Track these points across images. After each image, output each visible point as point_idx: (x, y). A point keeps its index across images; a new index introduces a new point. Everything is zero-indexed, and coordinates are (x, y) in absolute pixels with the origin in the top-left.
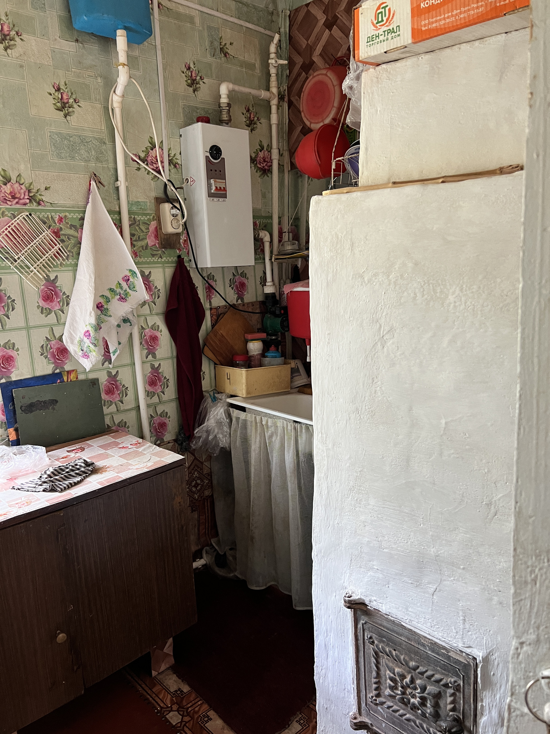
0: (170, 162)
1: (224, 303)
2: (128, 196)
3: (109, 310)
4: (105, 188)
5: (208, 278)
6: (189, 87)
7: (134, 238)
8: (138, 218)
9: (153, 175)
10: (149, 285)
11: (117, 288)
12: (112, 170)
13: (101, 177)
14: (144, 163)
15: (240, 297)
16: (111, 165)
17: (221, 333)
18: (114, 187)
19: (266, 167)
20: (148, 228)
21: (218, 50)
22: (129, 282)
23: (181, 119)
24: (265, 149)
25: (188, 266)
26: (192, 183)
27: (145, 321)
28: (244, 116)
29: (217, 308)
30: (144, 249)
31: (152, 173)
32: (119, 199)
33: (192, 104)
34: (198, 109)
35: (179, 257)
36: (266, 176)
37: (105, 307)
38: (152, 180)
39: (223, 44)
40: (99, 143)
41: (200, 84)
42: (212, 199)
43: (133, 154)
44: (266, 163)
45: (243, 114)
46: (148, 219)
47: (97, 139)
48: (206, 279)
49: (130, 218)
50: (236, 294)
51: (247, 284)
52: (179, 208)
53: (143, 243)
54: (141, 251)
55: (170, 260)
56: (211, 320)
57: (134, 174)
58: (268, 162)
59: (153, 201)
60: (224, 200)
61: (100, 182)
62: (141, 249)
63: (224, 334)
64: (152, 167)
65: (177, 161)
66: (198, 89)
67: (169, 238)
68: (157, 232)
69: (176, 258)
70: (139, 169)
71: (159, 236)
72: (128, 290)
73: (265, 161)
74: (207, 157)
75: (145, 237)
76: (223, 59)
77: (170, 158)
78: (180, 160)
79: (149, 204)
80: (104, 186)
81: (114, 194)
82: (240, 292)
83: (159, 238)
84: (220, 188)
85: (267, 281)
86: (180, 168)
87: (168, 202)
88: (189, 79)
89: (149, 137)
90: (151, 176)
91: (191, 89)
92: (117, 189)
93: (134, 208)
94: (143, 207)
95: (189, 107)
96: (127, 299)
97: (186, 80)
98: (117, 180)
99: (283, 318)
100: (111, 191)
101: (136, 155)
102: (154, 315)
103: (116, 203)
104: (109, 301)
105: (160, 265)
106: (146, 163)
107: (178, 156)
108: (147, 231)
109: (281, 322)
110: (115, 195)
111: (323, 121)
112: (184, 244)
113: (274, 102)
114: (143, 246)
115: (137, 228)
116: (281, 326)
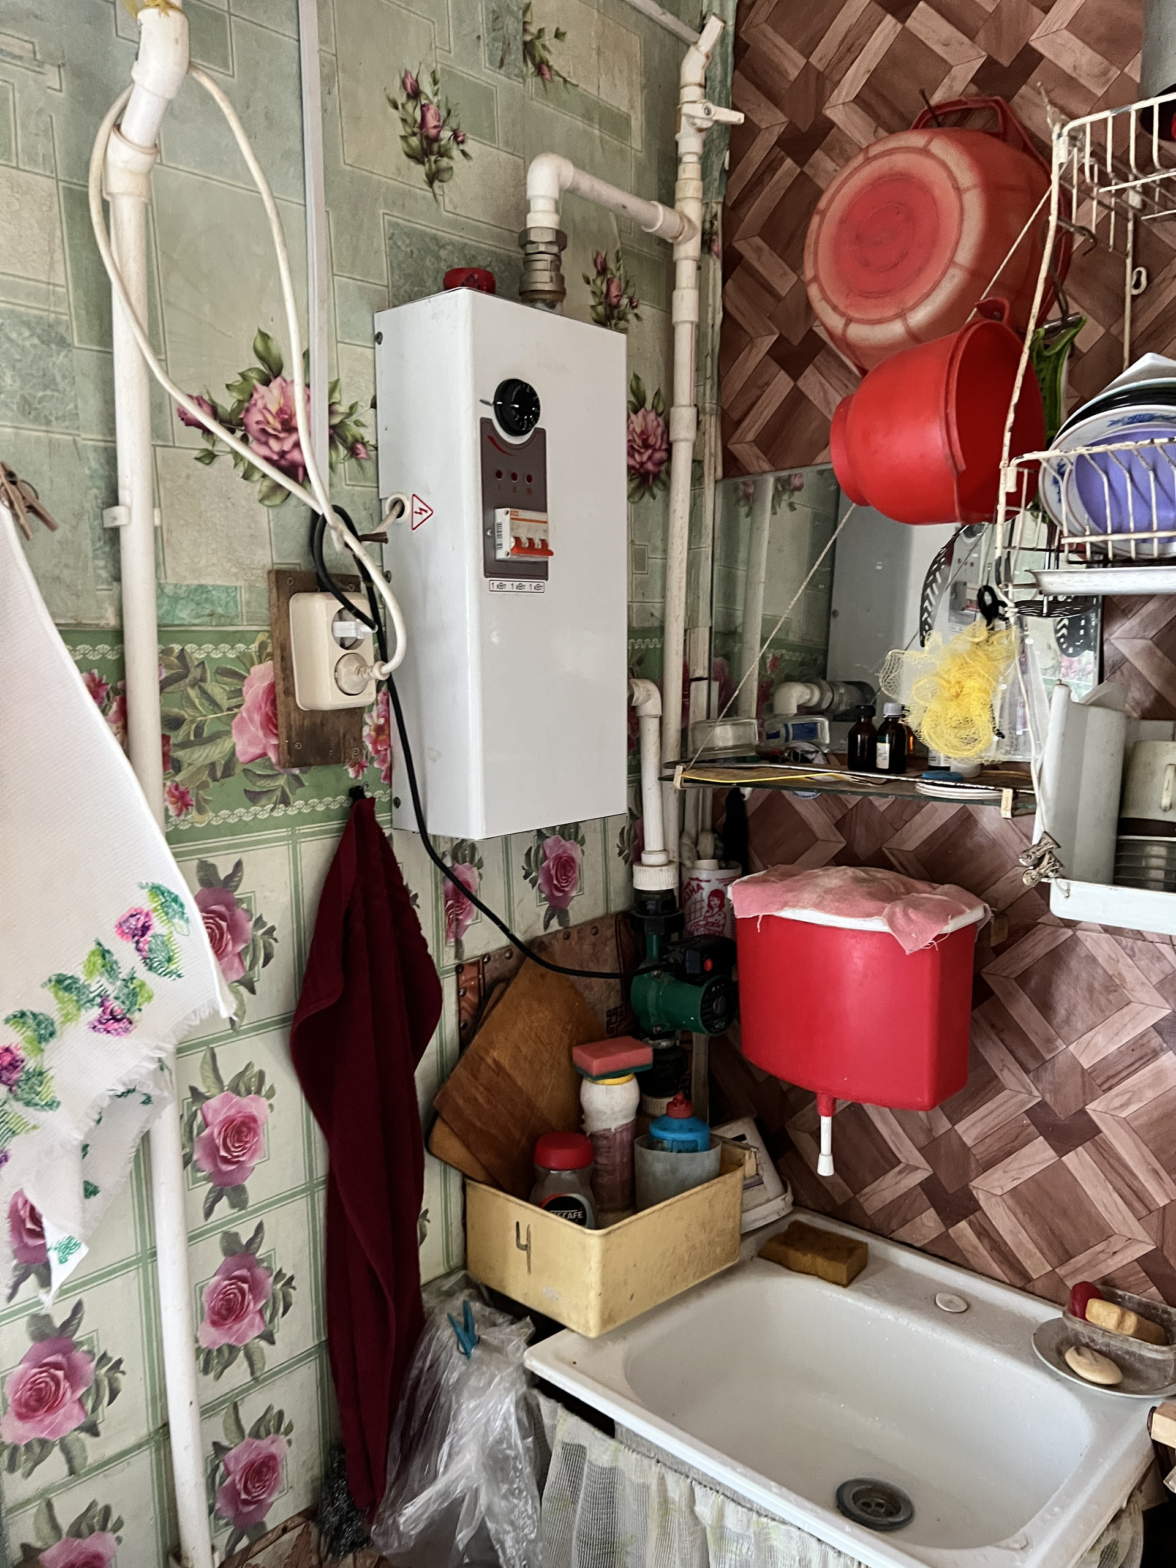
0: (336, 433)
1: (505, 941)
2: (159, 565)
3: (51, 1073)
4: (58, 534)
5: (455, 858)
6: (412, 164)
7: (177, 737)
8: (196, 653)
9: (267, 483)
10: (232, 915)
11: (90, 973)
12: (91, 455)
13: (42, 487)
14: (232, 431)
15: (557, 908)
16: (91, 438)
17: (494, 1060)
18: (98, 530)
19: (650, 466)
20: (239, 693)
21: (517, 47)
22: (148, 937)
23: (381, 276)
24: (648, 405)
25: (385, 822)
26: (418, 519)
27: (208, 1068)
28: (589, 288)
29: (481, 963)
30: (219, 774)
31: (264, 476)
32: (117, 578)
33: (422, 225)
34: (443, 247)
35: (356, 793)
36: (647, 496)
37: (30, 1065)
38: (261, 501)
39: (533, 29)
40: (36, 341)
41: (451, 158)
42: (497, 581)
43: (190, 397)
44: (650, 452)
45: (588, 282)
46: (242, 658)
47: (27, 324)
48: (448, 862)
49: (165, 653)
50: (545, 899)
51: (578, 860)
52: (368, 613)
53: (215, 753)
54: (204, 785)
55: (321, 808)
56: (460, 1011)
57: (188, 477)
58: (655, 450)
59: (262, 584)
60: (538, 587)
61: (31, 508)
62: (205, 777)
63: (505, 1062)
64: (265, 451)
65: (362, 430)
66: (446, 176)
67: (322, 725)
68: (274, 703)
69: (342, 798)
70: (209, 457)
71: (281, 721)
72: (142, 973)
73: (646, 445)
74: (485, 423)
75: (223, 728)
76: (533, 82)
77: (336, 420)
78: (371, 429)
79: (245, 596)
80: (51, 526)
81: (95, 557)
82: (559, 890)
83: (283, 731)
84: (531, 540)
85: (648, 848)
86: (369, 458)
87: (323, 589)
88: (414, 134)
89: (256, 332)
90: (258, 487)
91: (419, 172)
92: (113, 536)
93: (184, 614)
94: (220, 610)
95: (410, 234)
96: (136, 1016)
97: (403, 133)
98: (113, 499)
99: (709, 988)
100: (87, 546)
101: (199, 401)
102: (246, 1032)
103: (104, 592)
104: (52, 1034)
105: (283, 832)
106: (239, 434)
107: (365, 414)
108: (234, 701)
109: (703, 1003)
110: (102, 563)
111: (902, 315)
112: (375, 743)
113: (688, 251)
114: (213, 765)
115: (193, 693)
116: (702, 1015)
